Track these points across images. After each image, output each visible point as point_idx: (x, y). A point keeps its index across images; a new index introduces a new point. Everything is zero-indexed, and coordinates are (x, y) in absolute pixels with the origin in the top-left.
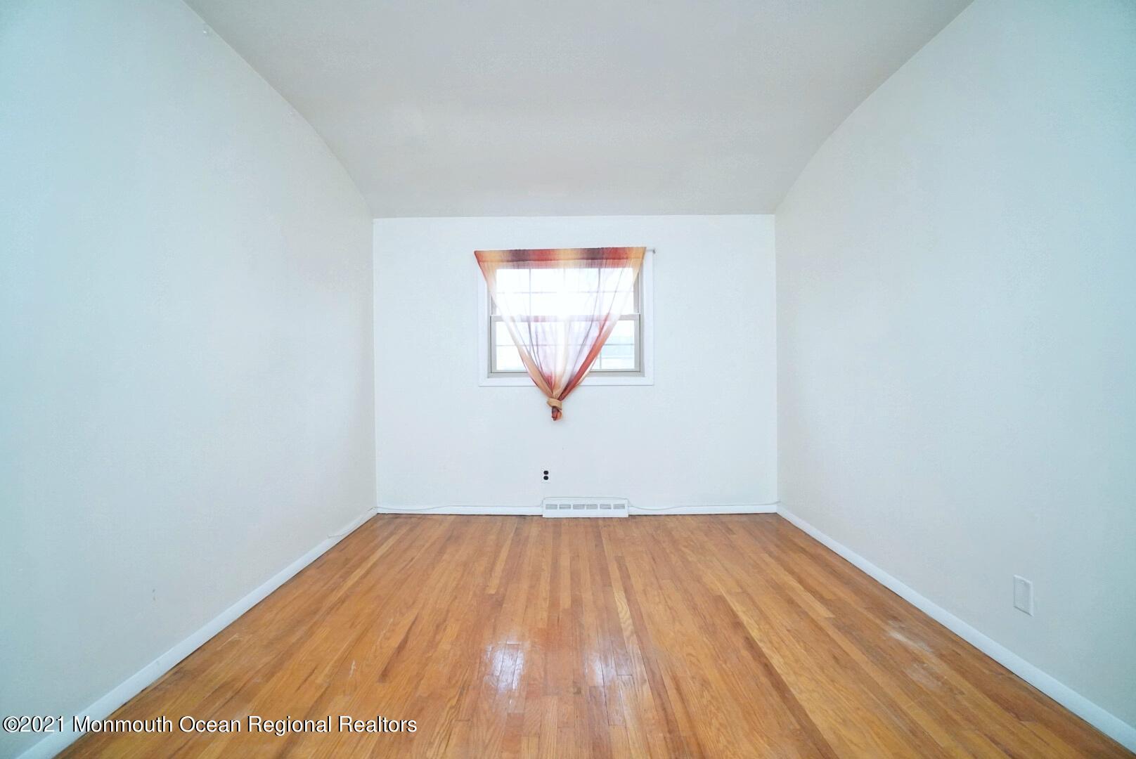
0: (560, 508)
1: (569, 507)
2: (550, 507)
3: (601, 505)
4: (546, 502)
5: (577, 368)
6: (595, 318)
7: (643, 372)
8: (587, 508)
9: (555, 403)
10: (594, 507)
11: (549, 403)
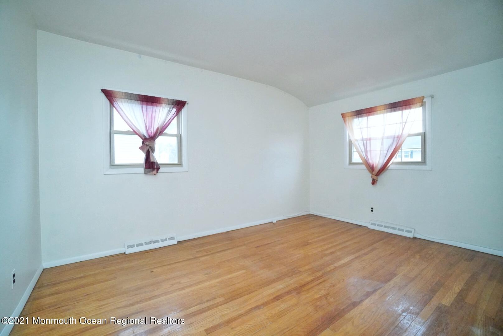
0: (377, 226)
1: (382, 226)
2: (372, 224)
3: (398, 229)
4: (371, 222)
5: (385, 161)
6: (396, 136)
7: (426, 163)
8: (391, 229)
9: (375, 177)
10: (395, 229)
11: (372, 177)
